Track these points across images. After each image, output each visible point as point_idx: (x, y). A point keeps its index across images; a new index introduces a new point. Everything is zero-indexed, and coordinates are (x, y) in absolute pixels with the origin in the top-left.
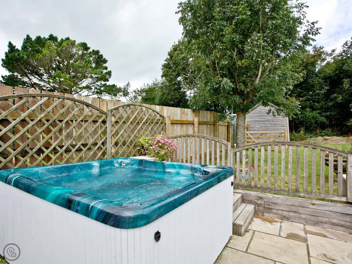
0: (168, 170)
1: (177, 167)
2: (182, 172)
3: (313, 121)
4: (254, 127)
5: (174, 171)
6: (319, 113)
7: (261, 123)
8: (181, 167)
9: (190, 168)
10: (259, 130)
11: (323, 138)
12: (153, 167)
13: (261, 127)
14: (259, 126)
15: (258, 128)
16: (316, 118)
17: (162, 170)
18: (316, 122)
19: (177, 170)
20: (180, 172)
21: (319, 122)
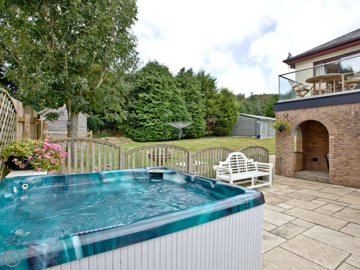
0: (106, 180)
1: (117, 174)
2: (123, 178)
3: (96, 124)
4: (53, 127)
5: (114, 179)
6: (99, 117)
7: (61, 123)
8: (121, 174)
9: (132, 173)
10: (59, 130)
11: (105, 139)
12: (84, 181)
13: (61, 127)
14: (59, 126)
15: (57, 128)
16: (97, 121)
17: (98, 182)
18: (97, 125)
19: (117, 178)
20: (121, 179)
21: (99, 125)
